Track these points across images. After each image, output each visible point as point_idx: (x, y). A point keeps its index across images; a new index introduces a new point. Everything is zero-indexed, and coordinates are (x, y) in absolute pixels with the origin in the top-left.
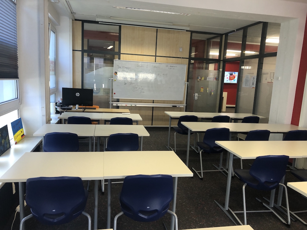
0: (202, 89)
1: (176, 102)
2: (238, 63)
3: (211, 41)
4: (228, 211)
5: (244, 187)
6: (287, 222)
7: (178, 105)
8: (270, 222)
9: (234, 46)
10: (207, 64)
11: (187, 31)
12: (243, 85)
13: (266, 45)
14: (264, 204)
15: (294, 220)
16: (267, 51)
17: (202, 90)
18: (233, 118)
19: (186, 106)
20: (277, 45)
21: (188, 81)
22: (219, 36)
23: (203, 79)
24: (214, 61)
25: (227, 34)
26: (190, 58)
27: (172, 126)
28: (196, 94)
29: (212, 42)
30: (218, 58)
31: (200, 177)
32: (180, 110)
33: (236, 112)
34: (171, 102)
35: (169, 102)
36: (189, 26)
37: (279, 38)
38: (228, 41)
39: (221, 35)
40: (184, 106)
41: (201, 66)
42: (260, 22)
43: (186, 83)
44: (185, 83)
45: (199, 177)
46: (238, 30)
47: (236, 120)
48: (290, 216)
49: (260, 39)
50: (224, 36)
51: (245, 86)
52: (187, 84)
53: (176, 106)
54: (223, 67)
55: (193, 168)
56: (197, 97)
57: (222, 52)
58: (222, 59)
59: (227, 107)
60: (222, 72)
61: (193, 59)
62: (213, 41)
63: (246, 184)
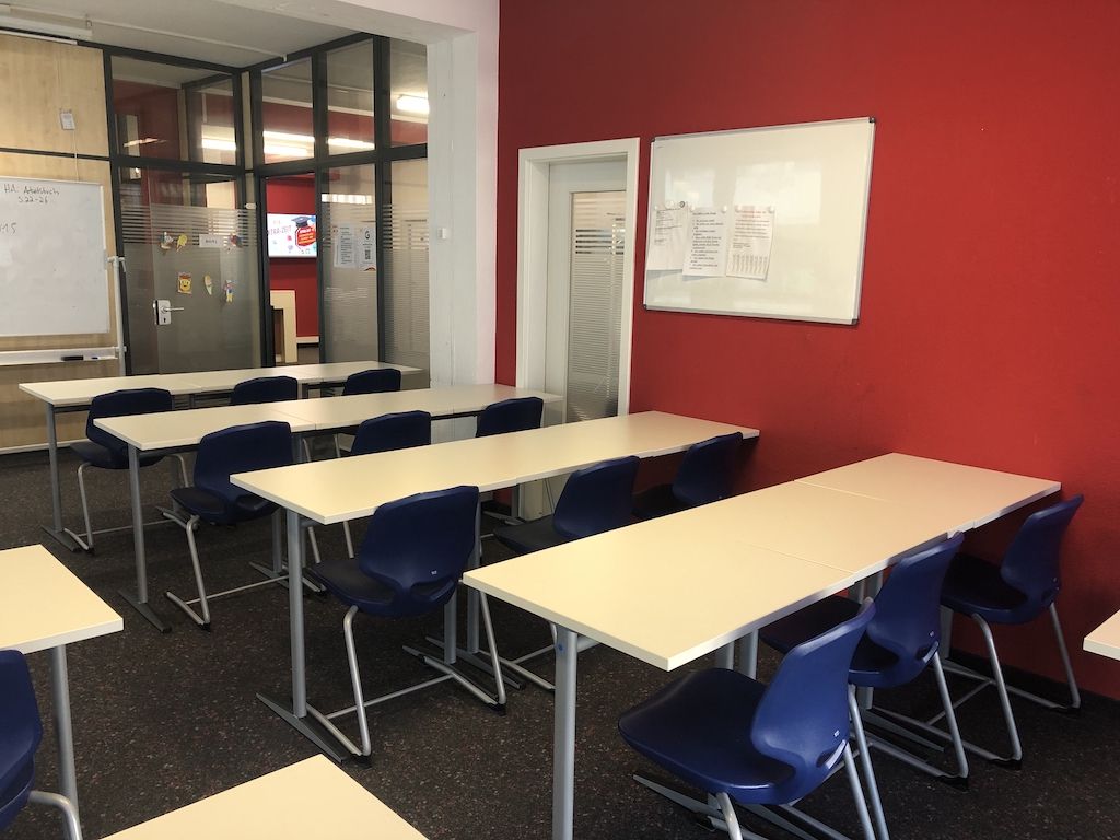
0: (187, 281)
1: (77, 342)
2: (310, 182)
3: (201, 94)
4: (310, 719)
5: (348, 622)
6: (497, 699)
7: (87, 353)
8: (448, 713)
9: (288, 119)
10: (198, 187)
11: (81, 43)
12: (337, 262)
13: (393, 117)
14: (427, 660)
15: (518, 686)
16: (399, 139)
17: (185, 285)
18: (310, 382)
19: (127, 355)
20: (425, 121)
21: (120, 253)
22: (229, 77)
23: (182, 241)
24: (219, 172)
25: (255, 71)
26: (118, 161)
27: (60, 444)
28: (164, 305)
29: (204, 96)
30: (232, 161)
31: (201, 622)
32: (105, 370)
33: (323, 359)
34: (58, 342)
35: (43, 343)
36: (87, 24)
37: (425, 95)
38: (265, 99)
39: (234, 73)
40: (117, 354)
41: (172, 190)
42: (360, 37)
43: (112, 262)
44: (105, 259)
45: (195, 622)
46: (293, 57)
47: (325, 389)
48: (503, 672)
49: (370, 97)
50: (246, 76)
51: (343, 266)
52: (116, 265)
53: (81, 358)
54: (256, 196)
55: (169, 594)
56: (168, 316)
57: (249, 140)
58: (249, 164)
59: (300, 346)
60: (257, 213)
61: (134, 162)
62: (208, 96)
63: (354, 609)
